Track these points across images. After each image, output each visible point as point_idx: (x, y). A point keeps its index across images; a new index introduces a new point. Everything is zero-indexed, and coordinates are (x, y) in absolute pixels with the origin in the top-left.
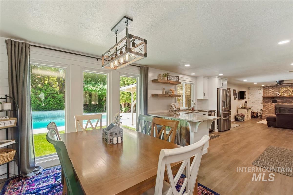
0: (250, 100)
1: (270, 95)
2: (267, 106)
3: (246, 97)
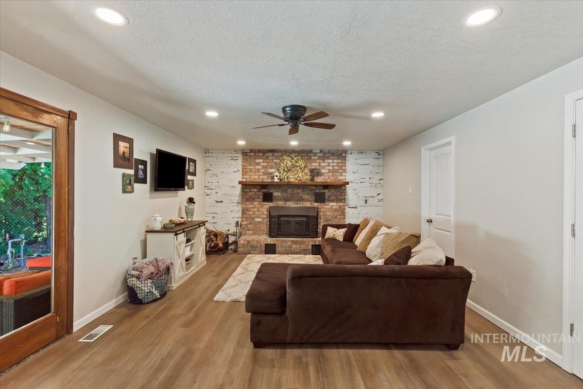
0: (209, 192)
2: (250, 213)
3: (193, 181)
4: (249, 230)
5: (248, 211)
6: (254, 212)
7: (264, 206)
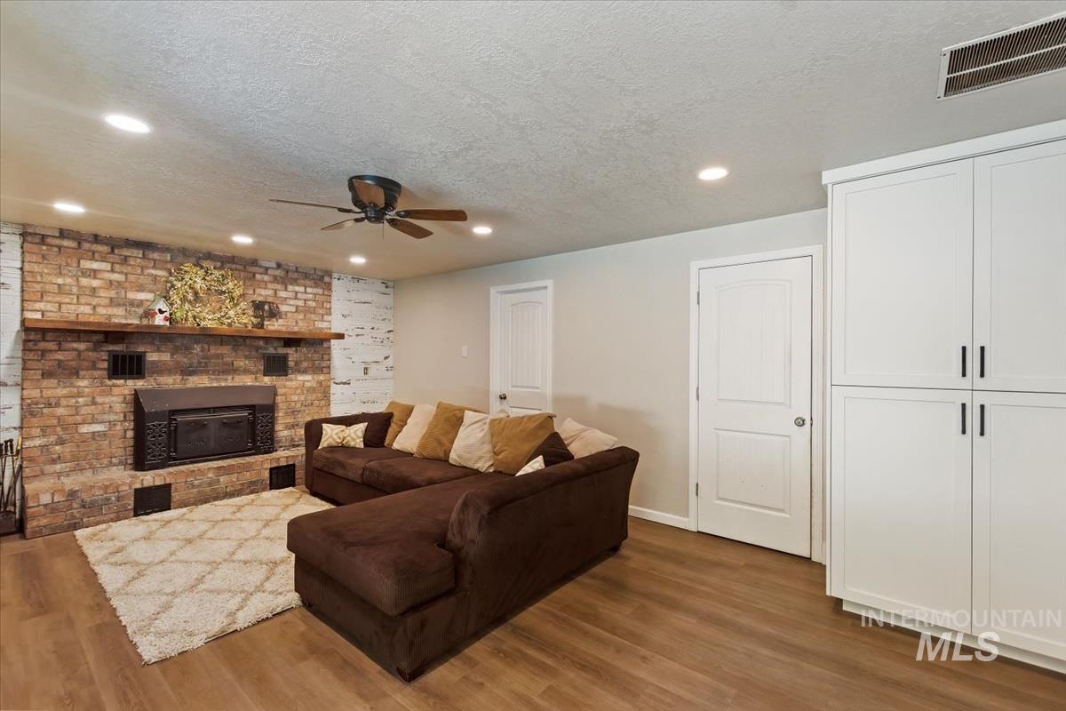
1: (87, 309)
2: (60, 411)
4: (54, 461)
5: (46, 405)
6: (77, 408)
7: (116, 391)
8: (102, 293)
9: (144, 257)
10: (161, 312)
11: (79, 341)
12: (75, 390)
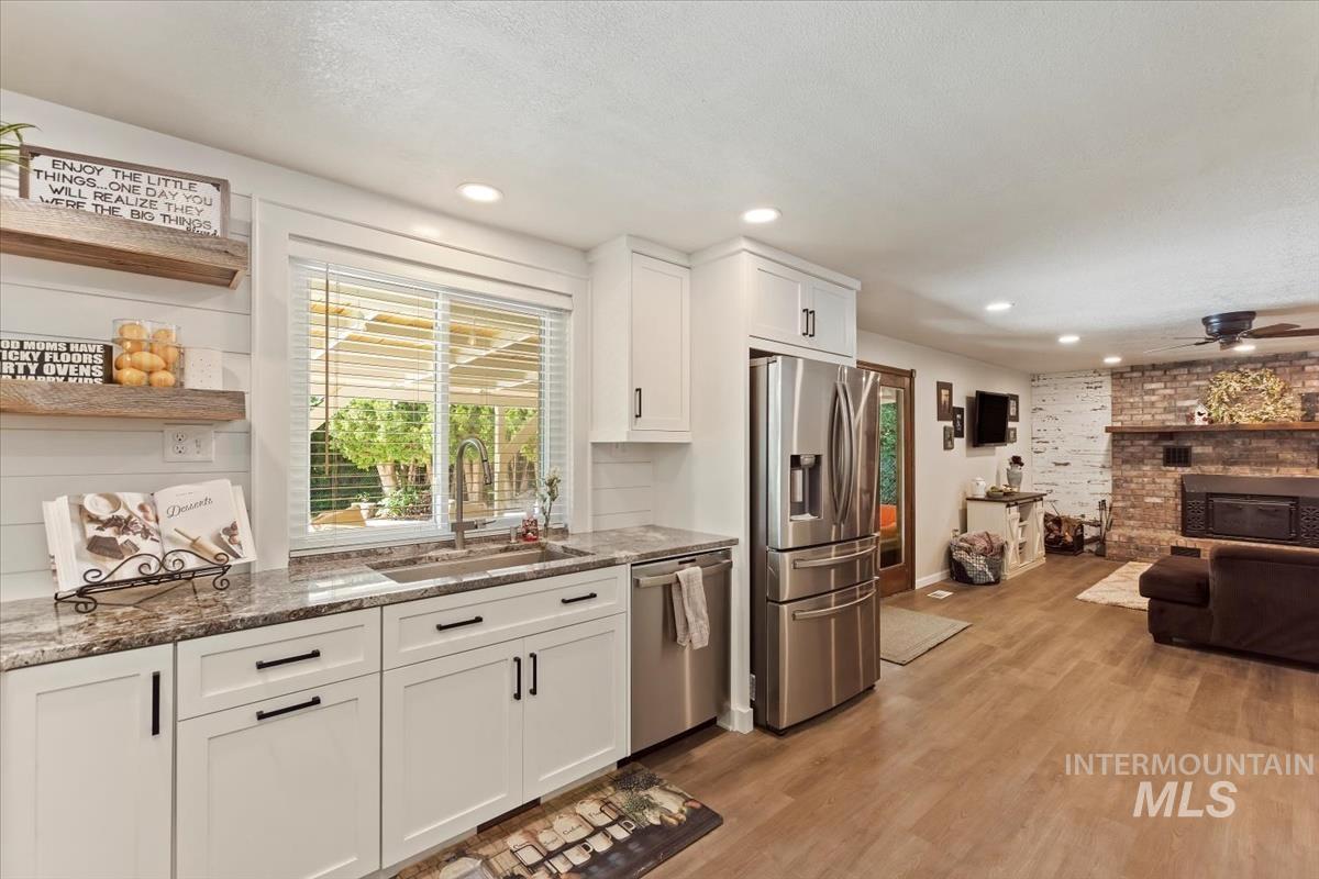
0: (1040, 447)
1: (1149, 417)
2: (1133, 486)
3: (1015, 430)
4: (1130, 519)
5: (1126, 481)
6: (1143, 485)
7: (1169, 475)
8: (1159, 405)
9: (1189, 373)
10: (1200, 414)
11: (1143, 439)
12: (1141, 472)
